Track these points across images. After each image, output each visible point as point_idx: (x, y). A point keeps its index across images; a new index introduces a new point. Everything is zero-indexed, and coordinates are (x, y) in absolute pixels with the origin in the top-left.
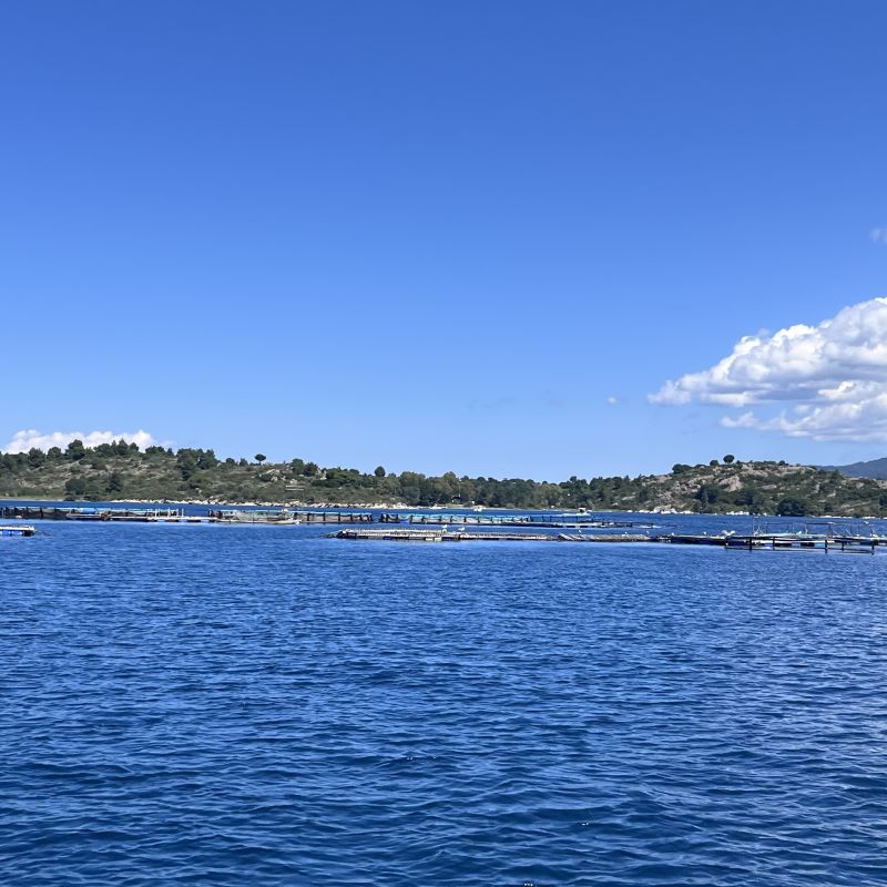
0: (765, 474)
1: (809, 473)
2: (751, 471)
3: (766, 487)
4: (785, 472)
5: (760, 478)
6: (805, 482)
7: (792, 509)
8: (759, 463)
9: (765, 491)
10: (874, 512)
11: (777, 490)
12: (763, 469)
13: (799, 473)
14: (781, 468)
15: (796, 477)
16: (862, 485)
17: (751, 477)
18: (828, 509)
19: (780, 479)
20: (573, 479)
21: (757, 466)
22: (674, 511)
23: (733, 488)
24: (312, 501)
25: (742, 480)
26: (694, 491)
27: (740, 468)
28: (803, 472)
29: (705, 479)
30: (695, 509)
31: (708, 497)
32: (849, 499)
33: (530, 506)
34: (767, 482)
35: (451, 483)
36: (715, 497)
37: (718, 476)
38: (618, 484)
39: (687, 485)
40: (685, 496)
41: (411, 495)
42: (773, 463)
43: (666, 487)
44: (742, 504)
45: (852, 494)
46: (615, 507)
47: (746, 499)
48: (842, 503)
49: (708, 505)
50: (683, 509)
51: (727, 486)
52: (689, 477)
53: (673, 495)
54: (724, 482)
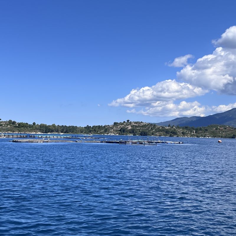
0: (137, 125)
1: (148, 125)
2: (134, 124)
3: (137, 128)
4: (142, 124)
5: (136, 126)
6: (147, 127)
7: (144, 134)
8: (136, 122)
9: (137, 129)
10: (164, 135)
11: (140, 129)
12: (137, 124)
13: (146, 125)
14: (141, 123)
15: (145, 126)
16: (161, 128)
17: (134, 126)
18: (153, 134)
19: (141, 126)
20: (88, 126)
21: (135, 123)
22: (114, 134)
23: (129, 129)
24: (14, 131)
25: (131, 126)
26: (119, 129)
27: (131, 123)
28: (147, 124)
29: (122, 126)
30: (119, 134)
31: (123, 131)
32: (158, 131)
33: (76, 133)
34: (138, 127)
35: (54, 127)
36: (124, 131)
37: (125, 125)
38: (99, 127)
39: (117, 128)
40: (117, 130)
41: (43, 130)
42: (139, 122)
43: (112, 128)
44: (131, 133)
45: (159, 130)
46: (98, 133)
47: (132, 131)
48: (156, 132)
49: (123, 133)
50: (116, 134)
51: (127, 128)
52: (118, 126)
53: (114, 130)
54: (127, 127)
